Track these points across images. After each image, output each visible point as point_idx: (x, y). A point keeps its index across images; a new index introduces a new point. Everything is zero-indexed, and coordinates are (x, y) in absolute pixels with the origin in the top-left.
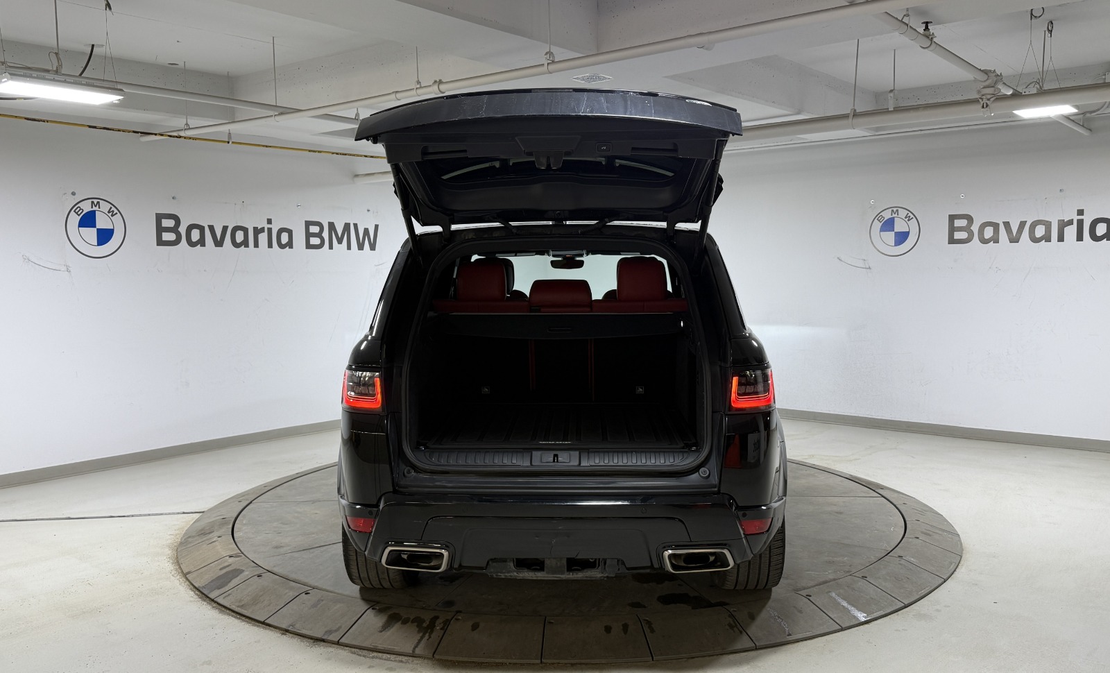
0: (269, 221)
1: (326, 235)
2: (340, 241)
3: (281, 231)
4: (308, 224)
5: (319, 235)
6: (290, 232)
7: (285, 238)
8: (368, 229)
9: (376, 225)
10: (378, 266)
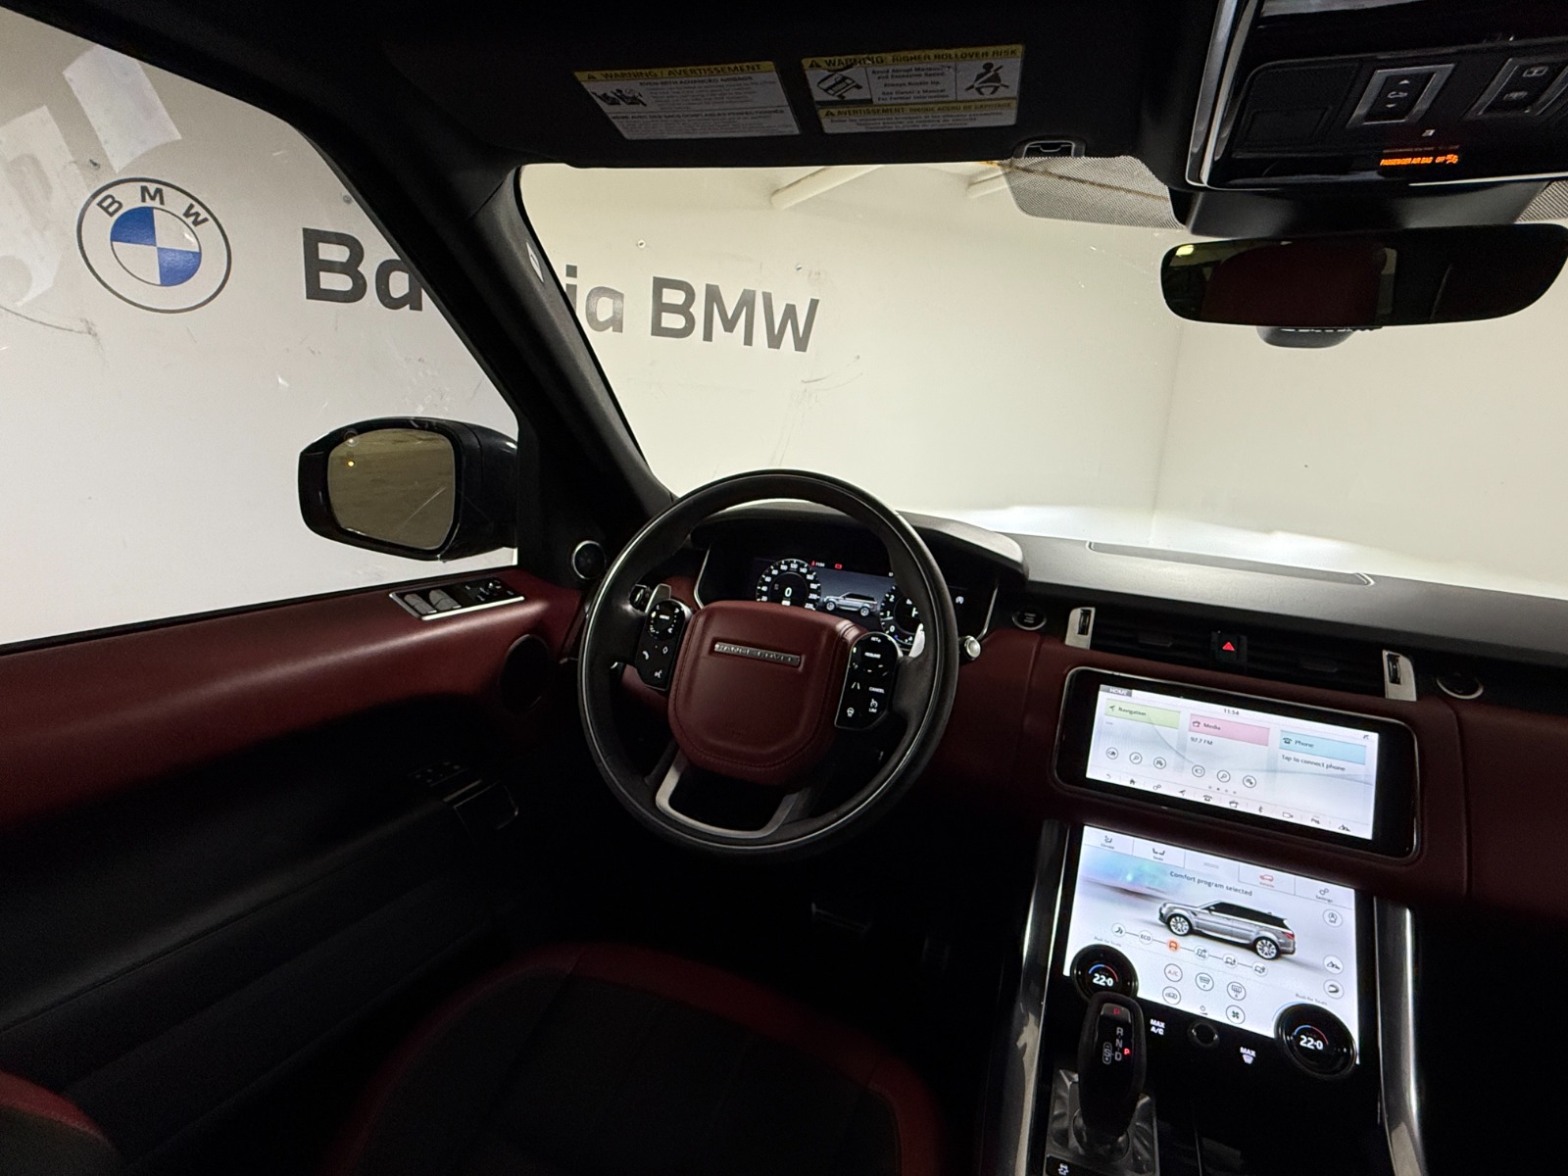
0: (571, 271)
1: (698, 310)
2: (729, 325)
3: (595, 295)
4: (660, 284)
5: (684, 310)
6: (618, 299)
7: (605, 309)
8: (794, 306)
9: (812, 300)
10: (808, 382)
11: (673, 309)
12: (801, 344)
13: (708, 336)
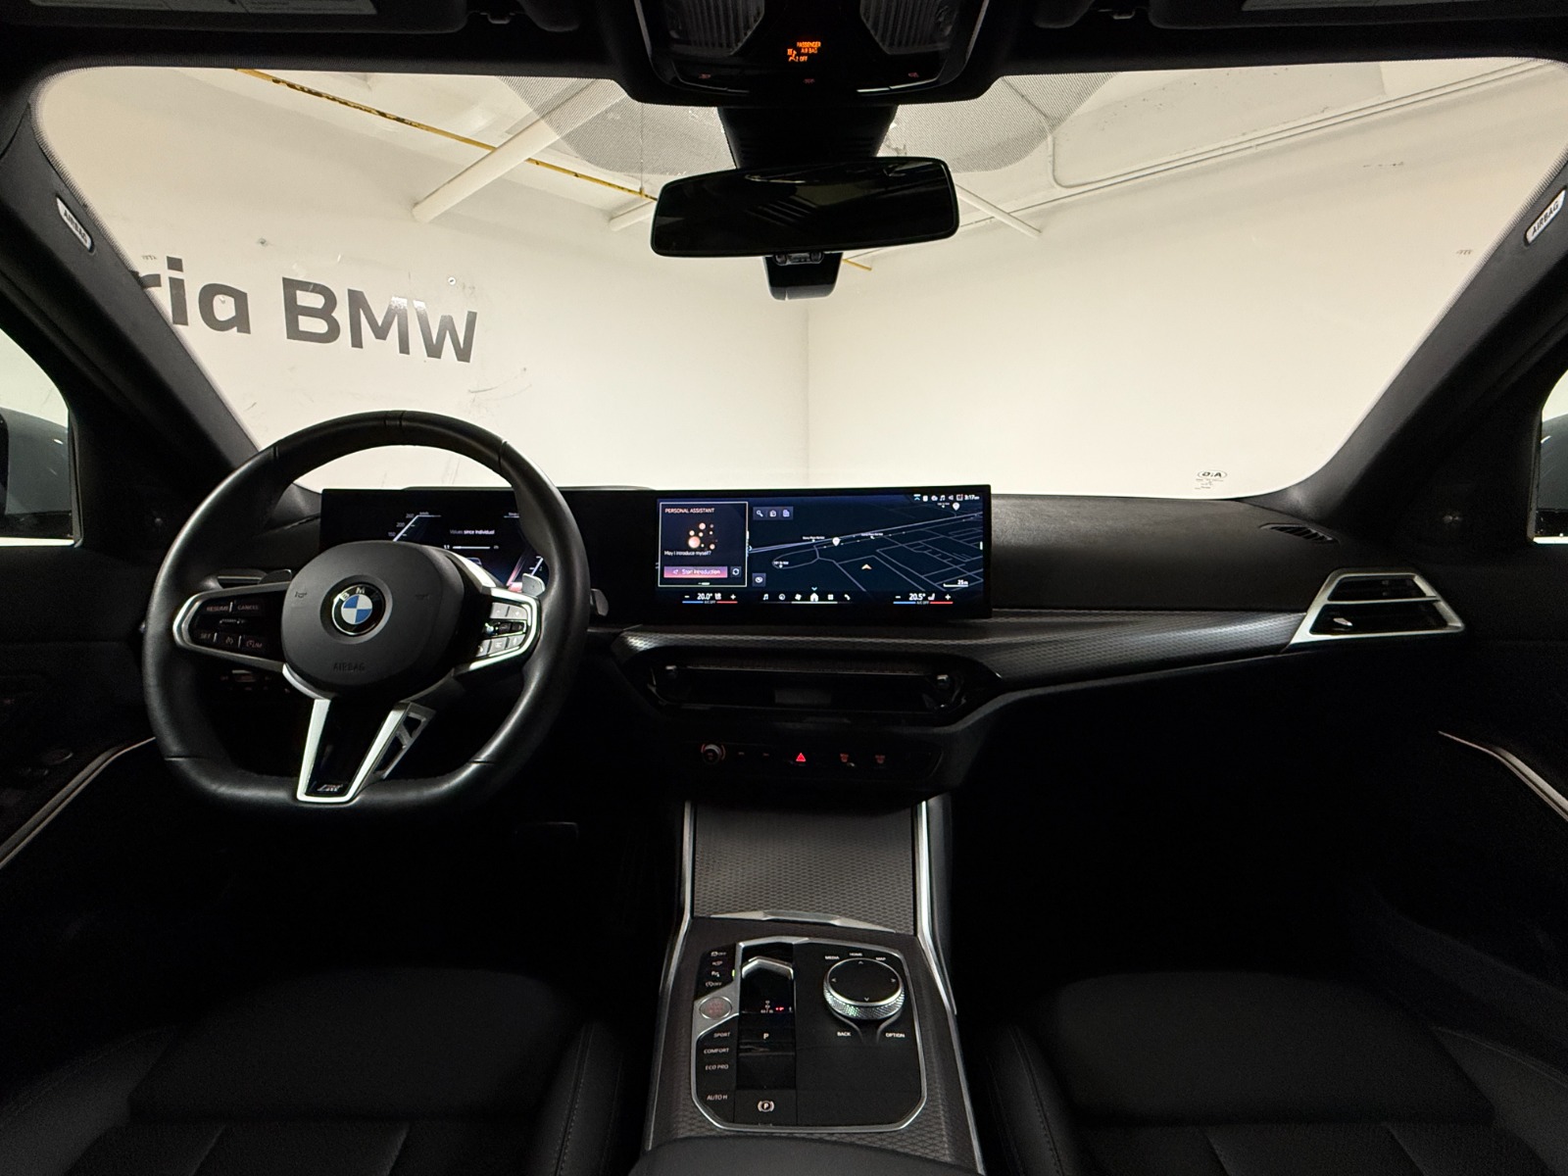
0: (175, 264)
1: (342, 314)
2: (381, 333)
3: (209, 293)
4: (291, 286)
5: (326, 313)
6: (240, 298)
7: (224, 308)
8: (451, 319)
9: (470, 313)
10: (476, 392)
11: (310, 312)
12: (463, 354)
13: (357, 342)
